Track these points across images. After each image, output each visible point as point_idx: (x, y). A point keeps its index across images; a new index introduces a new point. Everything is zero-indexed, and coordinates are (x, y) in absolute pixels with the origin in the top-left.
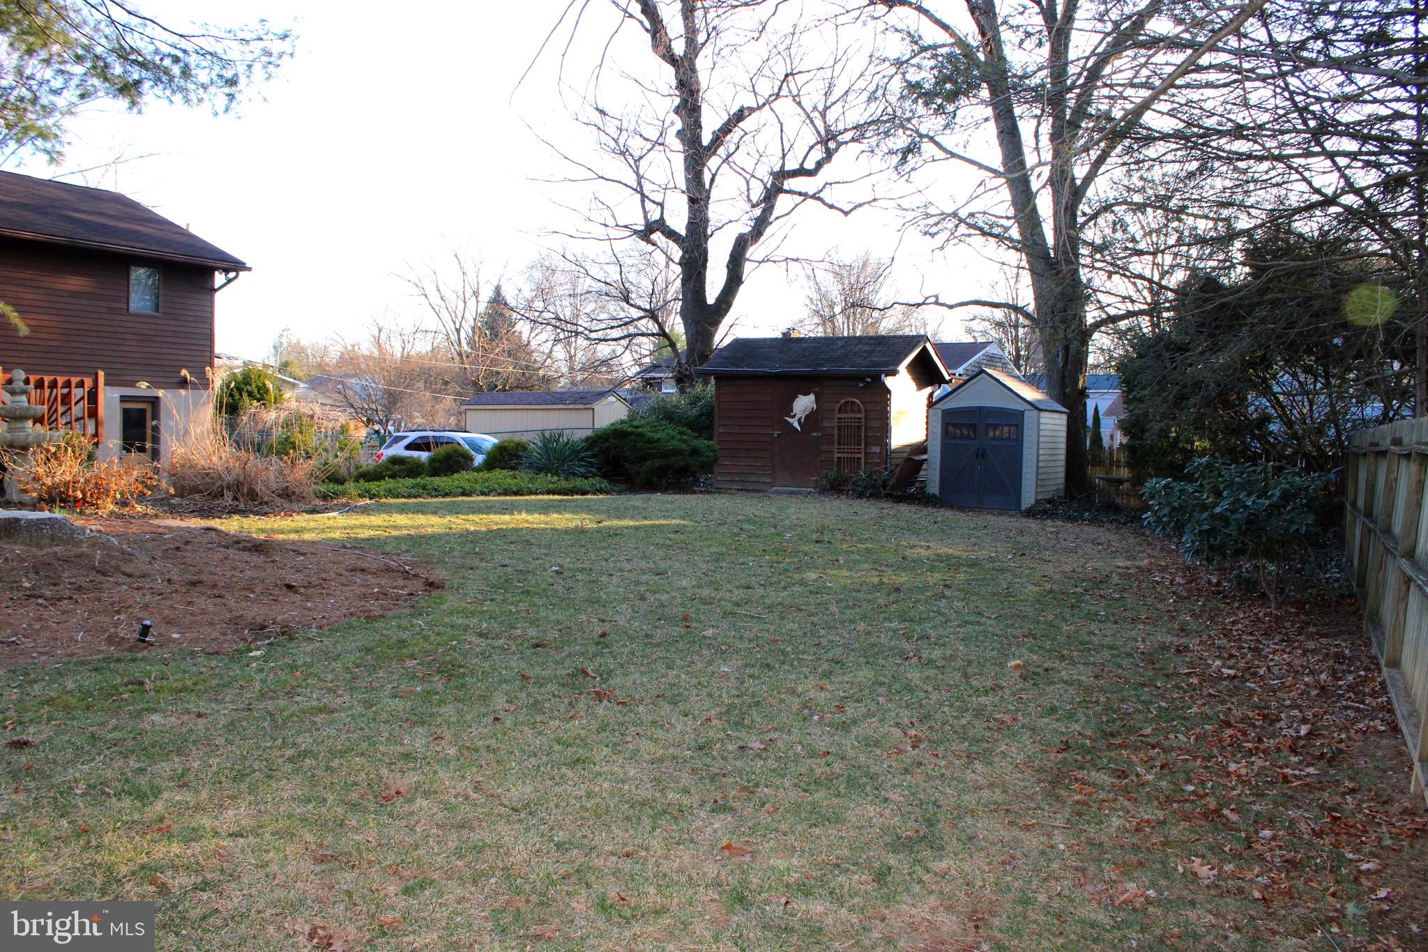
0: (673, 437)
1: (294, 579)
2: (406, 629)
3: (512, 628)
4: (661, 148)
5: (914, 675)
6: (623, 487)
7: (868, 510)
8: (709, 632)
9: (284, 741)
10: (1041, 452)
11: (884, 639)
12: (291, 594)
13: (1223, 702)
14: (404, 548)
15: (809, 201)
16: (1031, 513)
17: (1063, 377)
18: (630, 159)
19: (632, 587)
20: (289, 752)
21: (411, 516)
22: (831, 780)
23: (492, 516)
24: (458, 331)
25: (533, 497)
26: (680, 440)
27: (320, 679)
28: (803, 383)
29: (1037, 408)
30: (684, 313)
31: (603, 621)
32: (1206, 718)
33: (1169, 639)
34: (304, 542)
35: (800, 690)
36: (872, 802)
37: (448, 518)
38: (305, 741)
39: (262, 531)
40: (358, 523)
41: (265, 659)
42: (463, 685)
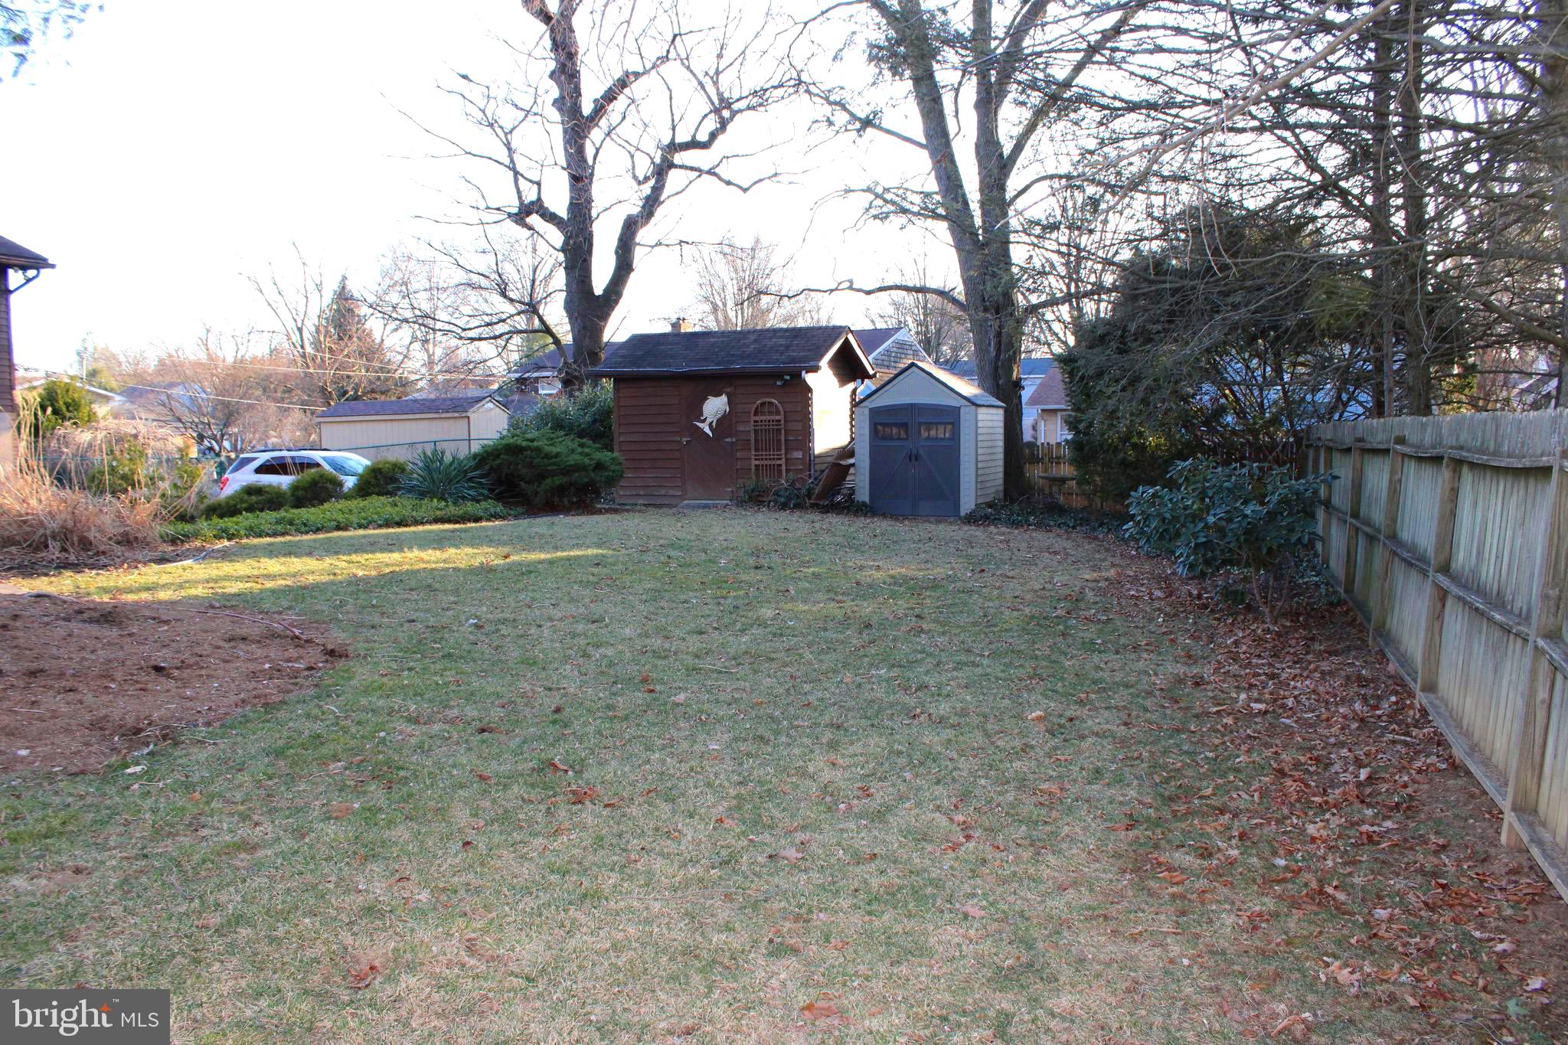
0: (573, 451)
1: (163, 658)
2: (316, 718)
3: (445, 707)
4: (538, 118)
5: (932, 739)
6: (520, 510)
7: (798, 525)
8: (681, 697)
9: (203, 903)
10: (980, 451)
11: (880, 693)
12: (163, 679)
13: (1267, 746)
14: (285, 604)
15: (705, 176)
16: (971, 519)
17: (996, 369)
18: (499, 131)
19: (568, 639)
20: (216, 920)
21: (283, 559)
22: (894, 895)
23: (379, 555)
24: (300, 330)
25: (420, 528)
26: (581, 454)
27: (228, 802)
28: (714, 382)
29: (974, 404)
30: (569, 306)
31: (550, 689)
32: (1260, 769)
33: (1181, 669)
34: (160, 602)
35: (811, 769)
36: (952, 922)
37: (328, 561)
38: (231, 899)
39: (106, 590)
40: (221, 573)
41: (149, 775)
42: (410, 795)
